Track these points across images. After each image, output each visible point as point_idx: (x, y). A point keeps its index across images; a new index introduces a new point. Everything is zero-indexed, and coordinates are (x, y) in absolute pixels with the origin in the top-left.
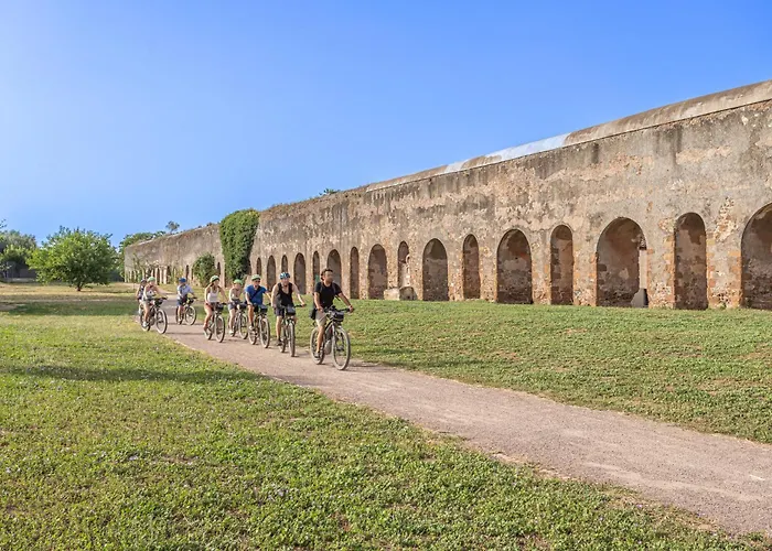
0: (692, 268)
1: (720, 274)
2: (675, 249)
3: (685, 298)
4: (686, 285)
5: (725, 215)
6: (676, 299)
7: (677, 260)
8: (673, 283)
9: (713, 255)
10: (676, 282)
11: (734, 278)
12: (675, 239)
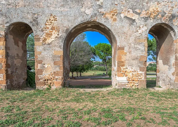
0: (15, 62)
1: (46, 66)
2: (6, 47)
3: (12, 81)
4: (12, 72)
5: (50, 27)
6: (7, 83)
7: (7, 55)
8: (4, 72)
9: (40, 53)
10: (7, 71)
11: (58, 69)
12: (6, 40)
